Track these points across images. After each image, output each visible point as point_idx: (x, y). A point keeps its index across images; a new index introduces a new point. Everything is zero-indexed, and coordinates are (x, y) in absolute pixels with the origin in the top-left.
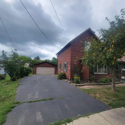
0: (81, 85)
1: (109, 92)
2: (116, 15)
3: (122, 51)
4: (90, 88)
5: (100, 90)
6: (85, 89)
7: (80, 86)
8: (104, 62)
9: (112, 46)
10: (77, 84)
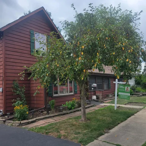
0: (30, 120)
1: (78, 123)
2: (85, 9)
3: (93, 61)
4: (49, 124)
5: (66, 122)
6: (39, 126)
7: (28, 123)
8: (71, 75)
9: (81, 54)
10: (22, 122)
